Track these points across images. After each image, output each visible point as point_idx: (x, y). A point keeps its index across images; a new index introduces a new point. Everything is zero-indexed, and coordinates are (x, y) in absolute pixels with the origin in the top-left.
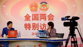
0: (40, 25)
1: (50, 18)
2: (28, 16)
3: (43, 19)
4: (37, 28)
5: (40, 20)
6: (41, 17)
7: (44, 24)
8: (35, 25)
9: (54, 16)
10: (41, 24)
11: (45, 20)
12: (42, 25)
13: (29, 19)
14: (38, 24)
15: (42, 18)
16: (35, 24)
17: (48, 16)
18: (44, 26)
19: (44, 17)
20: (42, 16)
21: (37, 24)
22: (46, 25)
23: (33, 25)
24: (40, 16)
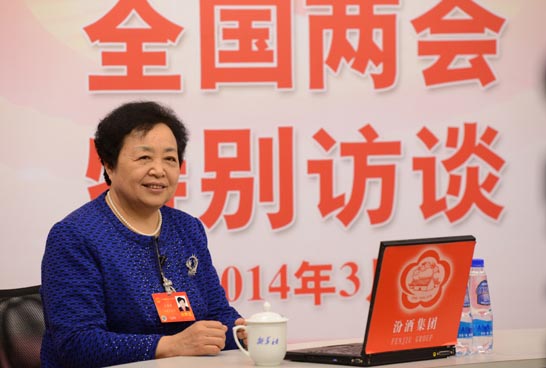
0: (306, 151)
1: (447, 51)
2: (135, 21)
3: (360, 66)
4: (266, 196)
5: (317, 82)
6: (328, 36)
7: (368, 131)
8: (242, 162)
9: (496, 23)
10: (323, 139)
11: (384, 81)
12: (347, 149)
13: (159, 59)
14: (286, 134)
15: (341, 49)
16: (241, 137)
17: (419, 24)
18: (362, 173)
19: (365, 39)
20: (340, 23)
21: (266, 144)
22: (394, 148)
23: (211, 160)
24: (317, 25)
